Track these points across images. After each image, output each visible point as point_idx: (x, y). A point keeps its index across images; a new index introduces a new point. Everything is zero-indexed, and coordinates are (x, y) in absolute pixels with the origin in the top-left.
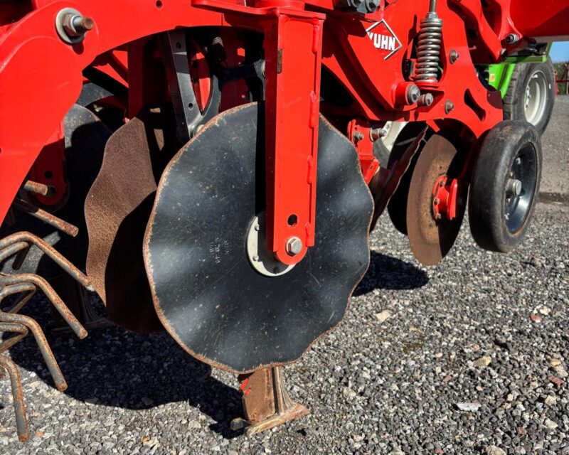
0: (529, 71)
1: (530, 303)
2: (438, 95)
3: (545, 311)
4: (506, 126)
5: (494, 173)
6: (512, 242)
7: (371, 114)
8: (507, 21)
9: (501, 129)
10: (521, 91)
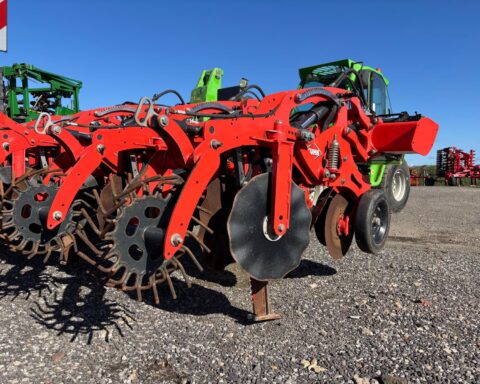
0: (394, 169)
1: (389, 282)
2: (338, 175)
3: (395, 285)
5: (365, 213)
6: (377, 248)
7: (309, 182)
8: (370, 143)
10: (390, 181)
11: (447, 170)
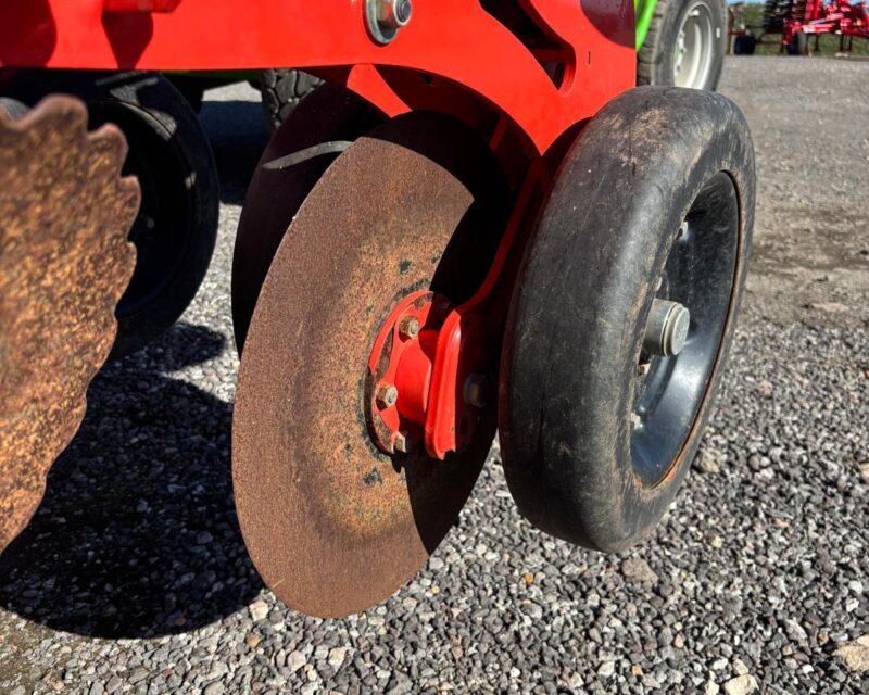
4: (646, 108)
9: (629, 120)
10: (670, 39)
11: (788, 15)
